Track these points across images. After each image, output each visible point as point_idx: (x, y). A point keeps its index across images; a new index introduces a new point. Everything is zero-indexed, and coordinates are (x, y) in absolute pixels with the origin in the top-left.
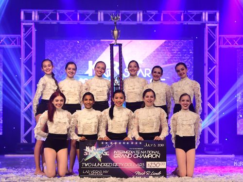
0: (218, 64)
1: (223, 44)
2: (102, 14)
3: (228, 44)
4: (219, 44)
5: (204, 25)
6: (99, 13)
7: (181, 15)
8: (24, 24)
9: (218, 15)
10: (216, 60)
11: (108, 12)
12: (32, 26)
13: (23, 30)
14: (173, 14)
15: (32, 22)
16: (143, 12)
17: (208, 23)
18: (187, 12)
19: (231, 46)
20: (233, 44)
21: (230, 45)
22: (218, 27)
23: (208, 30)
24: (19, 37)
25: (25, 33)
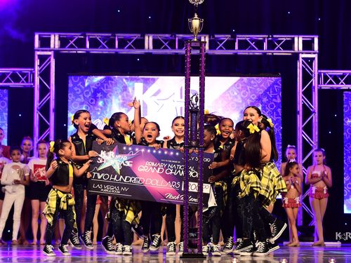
0: (316, 111)
1: (324, 84)
2: (151, 39)
3: (331, 83)
4: (319, 83)
5: (296, 56)
6: (146, 38)
7: (264, 41)
8: (38, 53)
9: (316, 41)
10: (315, 106)
11: (160, 36)
12: (50, 56)
13: (37, 62)
14: (252, 40)
15: (50, 51)
16: (210, 37)
17: (302, 53)
18: (272, 37)
19: (335, 86)
20: (338, 83)
21: (333, 84)
22: (316, 59)
23: (303, 63)
24: (31, 71)
25: (40, 66)
